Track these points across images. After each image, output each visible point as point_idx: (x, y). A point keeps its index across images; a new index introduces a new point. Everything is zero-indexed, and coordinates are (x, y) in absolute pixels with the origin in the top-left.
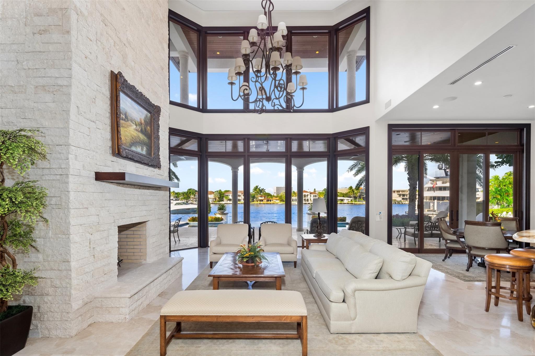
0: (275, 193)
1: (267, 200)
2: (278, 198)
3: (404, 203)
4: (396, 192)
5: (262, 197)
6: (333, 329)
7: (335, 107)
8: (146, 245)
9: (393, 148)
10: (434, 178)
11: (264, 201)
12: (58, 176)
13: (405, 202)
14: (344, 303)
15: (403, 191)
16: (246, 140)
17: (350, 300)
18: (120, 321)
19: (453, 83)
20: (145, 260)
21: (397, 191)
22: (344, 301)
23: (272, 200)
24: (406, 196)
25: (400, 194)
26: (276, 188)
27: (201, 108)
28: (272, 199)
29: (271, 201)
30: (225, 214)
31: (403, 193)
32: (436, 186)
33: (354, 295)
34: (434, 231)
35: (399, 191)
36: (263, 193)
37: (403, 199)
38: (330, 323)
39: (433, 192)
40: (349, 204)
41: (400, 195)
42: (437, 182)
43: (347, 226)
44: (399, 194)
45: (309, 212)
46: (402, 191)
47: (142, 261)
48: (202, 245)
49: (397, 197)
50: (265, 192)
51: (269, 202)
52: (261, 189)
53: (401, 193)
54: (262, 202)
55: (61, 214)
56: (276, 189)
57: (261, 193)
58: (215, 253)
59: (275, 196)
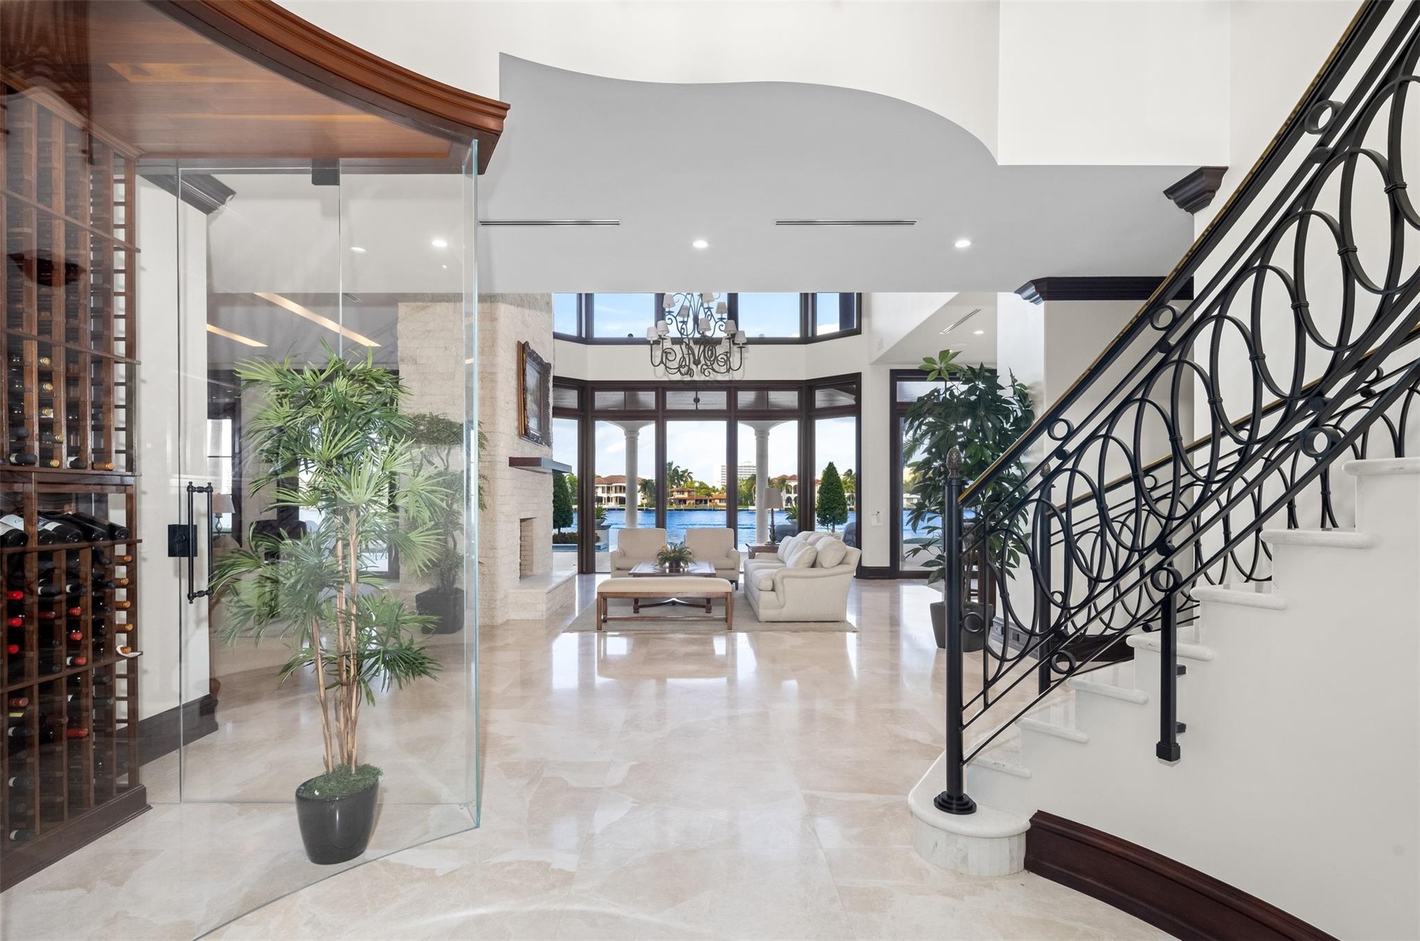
0: (719, 482)
1: (697, 500)
5: (682, 492)
6: (761, 618)
7: (810, 335)
8: (532, 550)
9: (899, 407)
11: (688, 502)
12: (487, 463)
14: (772, 592)
16: (660, 390)
17: (779, 587)
18: (537, 618)
20: (531, 570)
22: (773, 590)
23: (710, 501)
27: (584, 336)
29: (706, 502)
30: (603, 526)
33: (782, 582)
36: (685, 482)
38: (758, 612)
47: (528, 571)
48: (584, 570)
50: (691, 478)
51: (702, 506)
52: (680, 470)
54: (682, 507)
55: (490, 502)
57: (682, 483)
58: (618, 569)
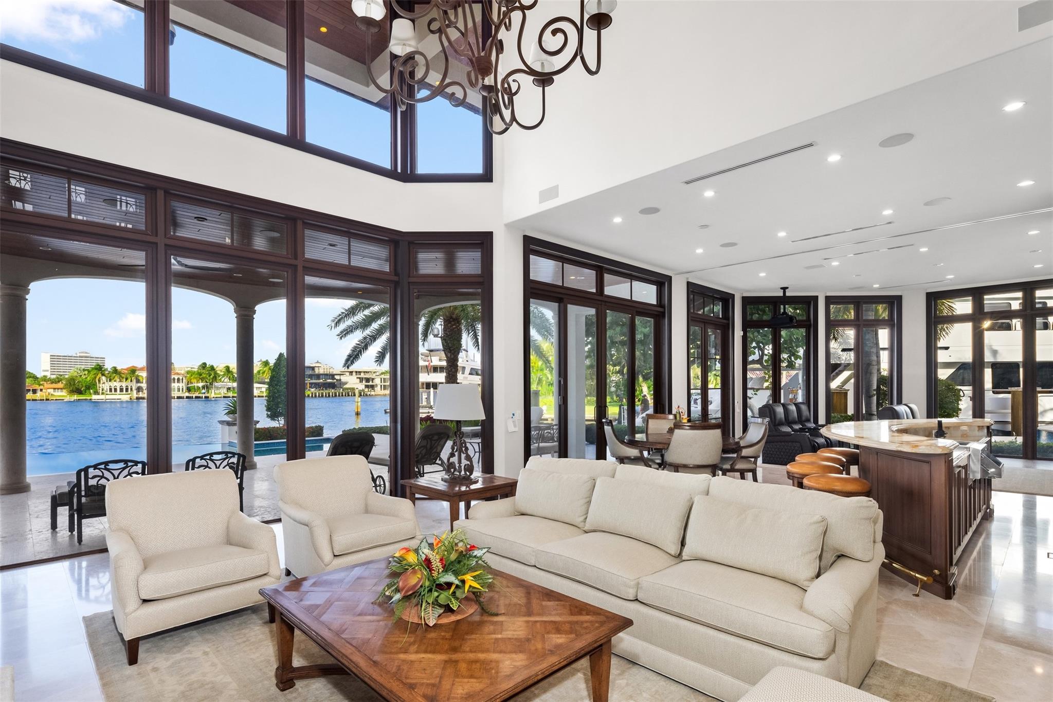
2: (60, 385)
3: (368, 393)
4: (354, 374)
10: (427, 350)
13: (370, 393)
15: (367, 372)
19: (687, 183)
21: (356, 372)
23: (41, 390)
24: (371, 382)
25: (362, 378)
26: (49, 357)
28: (42, 387)
31: (367, 376)
32: (432, 364)
34: (541, 443)
35: (360, 372)
37: (367, 386)
39: (426, 374)
40: (263, 397)
41: (361, 380)
42: (432, 357)
43: (327, 447)
44: (360, 378)
45: (227, 418)
46: (364, 372)
49: (356, 383)
53: (362, 375)
56: (49, 360)
59: (50, 380)
